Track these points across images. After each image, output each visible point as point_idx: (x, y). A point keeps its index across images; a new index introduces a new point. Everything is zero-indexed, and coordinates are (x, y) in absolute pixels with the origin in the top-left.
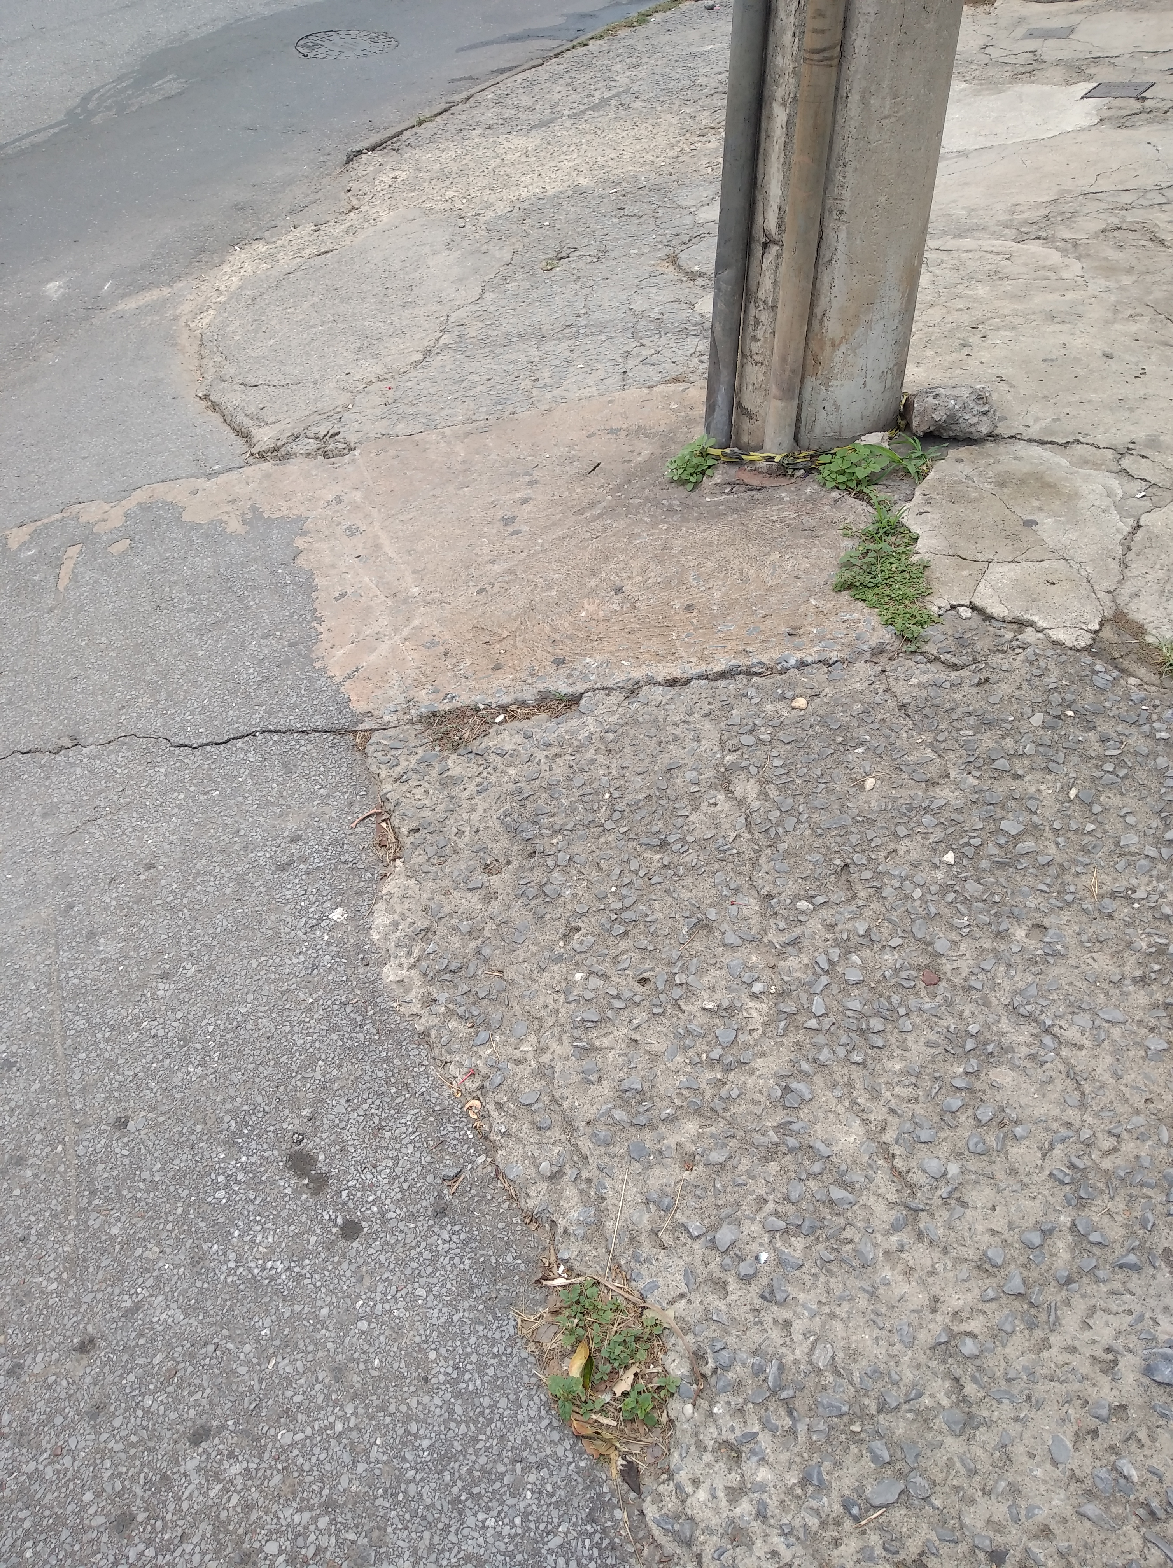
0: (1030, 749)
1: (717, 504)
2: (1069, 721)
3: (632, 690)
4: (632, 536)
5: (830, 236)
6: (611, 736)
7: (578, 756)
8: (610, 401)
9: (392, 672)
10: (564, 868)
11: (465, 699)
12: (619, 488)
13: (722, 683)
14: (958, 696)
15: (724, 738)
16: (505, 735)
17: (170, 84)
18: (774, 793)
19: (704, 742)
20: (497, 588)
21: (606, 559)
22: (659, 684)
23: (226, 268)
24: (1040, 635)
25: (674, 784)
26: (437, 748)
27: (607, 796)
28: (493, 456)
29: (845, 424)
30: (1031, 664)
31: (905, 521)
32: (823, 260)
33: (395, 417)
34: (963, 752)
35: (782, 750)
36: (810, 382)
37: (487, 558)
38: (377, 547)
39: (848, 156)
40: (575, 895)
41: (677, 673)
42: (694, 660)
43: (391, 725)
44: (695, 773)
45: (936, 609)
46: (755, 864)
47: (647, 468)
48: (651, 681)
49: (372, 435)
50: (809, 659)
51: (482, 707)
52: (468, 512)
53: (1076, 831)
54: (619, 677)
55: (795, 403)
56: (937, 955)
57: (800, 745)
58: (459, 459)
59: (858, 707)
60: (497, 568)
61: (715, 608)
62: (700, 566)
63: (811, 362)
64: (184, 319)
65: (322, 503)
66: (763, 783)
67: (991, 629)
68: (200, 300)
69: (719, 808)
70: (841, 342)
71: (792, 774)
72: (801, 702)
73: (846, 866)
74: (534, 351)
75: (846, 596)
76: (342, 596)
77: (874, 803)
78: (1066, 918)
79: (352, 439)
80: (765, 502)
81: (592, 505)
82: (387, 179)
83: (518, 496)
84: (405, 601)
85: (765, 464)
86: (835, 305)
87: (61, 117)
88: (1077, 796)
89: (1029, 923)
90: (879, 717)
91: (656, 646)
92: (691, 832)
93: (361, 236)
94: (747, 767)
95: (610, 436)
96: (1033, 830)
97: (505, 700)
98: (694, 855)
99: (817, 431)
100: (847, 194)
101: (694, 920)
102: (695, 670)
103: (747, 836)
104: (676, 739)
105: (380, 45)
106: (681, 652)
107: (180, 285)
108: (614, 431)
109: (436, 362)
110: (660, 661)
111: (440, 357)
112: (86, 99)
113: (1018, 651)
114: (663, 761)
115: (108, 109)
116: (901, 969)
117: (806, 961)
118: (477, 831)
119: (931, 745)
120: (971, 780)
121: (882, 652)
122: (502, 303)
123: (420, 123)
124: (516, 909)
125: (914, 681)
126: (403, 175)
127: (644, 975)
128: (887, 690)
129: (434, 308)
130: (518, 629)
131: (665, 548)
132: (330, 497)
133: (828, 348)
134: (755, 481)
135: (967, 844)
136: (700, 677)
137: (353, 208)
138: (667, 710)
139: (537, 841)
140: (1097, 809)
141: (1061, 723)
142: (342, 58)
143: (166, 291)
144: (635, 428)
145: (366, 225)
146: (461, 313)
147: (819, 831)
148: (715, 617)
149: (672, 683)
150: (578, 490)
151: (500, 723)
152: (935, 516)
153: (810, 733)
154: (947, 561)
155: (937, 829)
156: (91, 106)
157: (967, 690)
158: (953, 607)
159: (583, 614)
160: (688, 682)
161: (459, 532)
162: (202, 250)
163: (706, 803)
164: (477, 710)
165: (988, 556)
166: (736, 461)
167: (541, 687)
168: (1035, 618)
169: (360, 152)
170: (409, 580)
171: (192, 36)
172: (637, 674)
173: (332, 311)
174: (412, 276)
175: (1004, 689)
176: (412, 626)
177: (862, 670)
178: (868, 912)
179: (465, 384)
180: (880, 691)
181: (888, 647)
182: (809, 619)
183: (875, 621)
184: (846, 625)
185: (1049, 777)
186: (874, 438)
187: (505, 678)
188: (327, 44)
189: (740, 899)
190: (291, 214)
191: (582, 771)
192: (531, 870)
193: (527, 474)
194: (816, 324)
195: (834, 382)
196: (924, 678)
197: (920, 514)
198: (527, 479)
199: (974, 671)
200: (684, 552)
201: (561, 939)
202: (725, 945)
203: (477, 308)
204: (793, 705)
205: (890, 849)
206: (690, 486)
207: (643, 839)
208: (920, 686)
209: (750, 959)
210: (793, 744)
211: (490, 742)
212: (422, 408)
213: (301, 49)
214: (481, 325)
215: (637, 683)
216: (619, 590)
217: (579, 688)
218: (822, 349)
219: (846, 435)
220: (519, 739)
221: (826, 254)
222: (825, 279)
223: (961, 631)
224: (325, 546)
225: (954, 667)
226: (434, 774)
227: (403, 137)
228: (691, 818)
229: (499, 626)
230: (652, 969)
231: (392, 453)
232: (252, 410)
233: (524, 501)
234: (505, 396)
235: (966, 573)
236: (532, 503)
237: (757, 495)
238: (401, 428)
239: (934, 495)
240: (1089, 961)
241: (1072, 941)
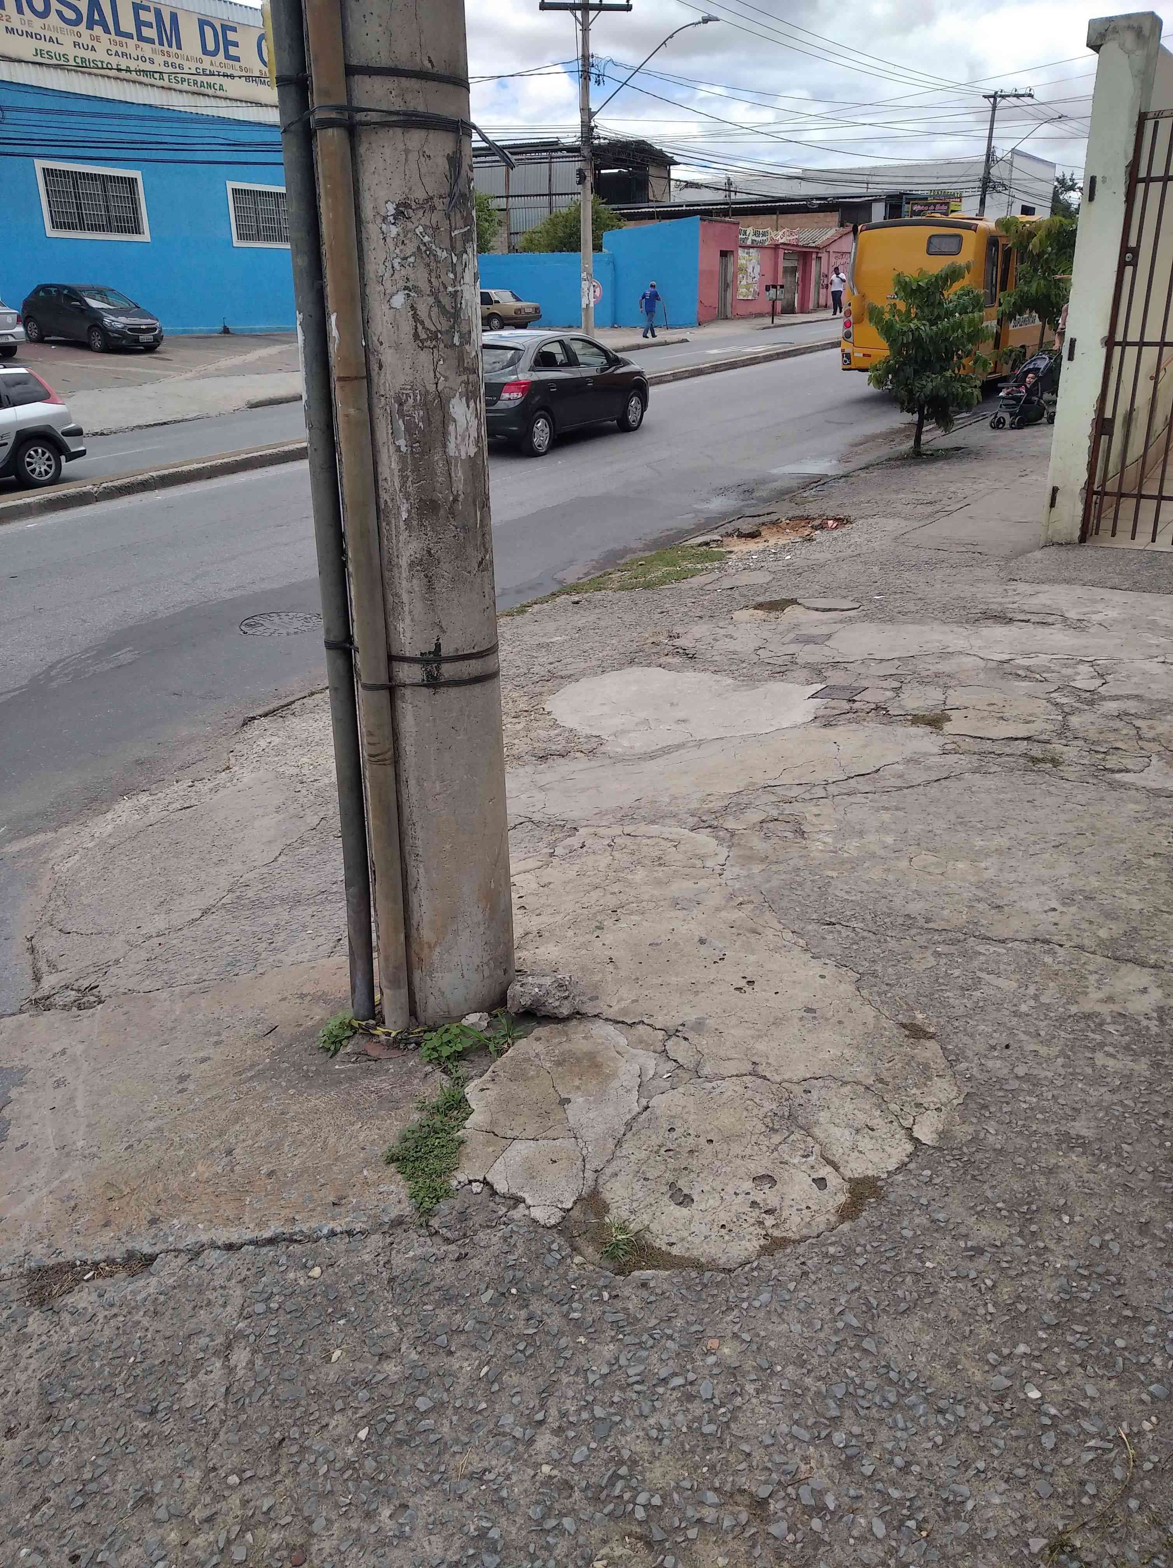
0: (470, 1325)
1: (342, 1071)
2: (511, 1299)
3: (196, 1253)
4: (266, 1099)
5: (412, 871)
6: (162, 1298)
7: (129, 1317)
8: (313, 967)
9: (27, 1223)
10: (65, 1434)
11: (72, 1254)
12: (280, 1052)
13: (264, 1250)
14: (438, 1270)
15: (246, 1305)
16: (84, 1294)
17: (125, 656)
18: (259, 1362)
19: (229, 1308)
20: (142, 1145)
21: (237, 1120)
22: (219, 1248)
23: (109, 816)
24: (527, 1212)
25: (189, 1349)
26: (28, 1303)
27: (132, 1359)
28: (200, 1016)
29: (452, 1005)
30: (505, 1241)
31: (468, 1096)
32: (411, 887)
33: (148, 973)
34: (419, 1326)
35: (283, 1318)
36: (417, 975)
37: (148, 1115)
38: (72, 1099)
39: (415, 818)
40: (61, 1464)
41: (234, 1239)
42: (252, 1226)
43: (6, 1277)
44: (208, 1339)
45: (455, 1183)
46: (216, 1435)
47: (311, 1033)
48: (214, 1246)
49: (121, 990)
50: (339, 1229)
51: (78, 1263)
52: (156, 1069)
53: (471, 1409)
54: (190, 1240)
55: (405, 991)
56: (312, 1535)
57: (300, 1314)
58: (173, 1017)
59: (358, 1278)
60: (151, 1125)
61: (290, 1175)
62: (299, 1132)
63: (415, 959)
64: (53, 862)
65: (50, 1055)
66: (254, 1352)
67: (492, 1204)
68: (75, 844)
69: (212, 1376)
70: (435, 945)
71: (280, 1345)
72: (316, 1272)
73: (284, 1439)
74: (286, 916)
75: (393, 1168)
76: (22, 1146)
77: (331, 1376)
78: (427, 1498)
79: (104, 992)
80: (374, 1073)
81: (252, 1066)
82: (263, 743)
83: (201, 1055)
84: (68, 1155)
85: (383, 1037)
86: (426, 918)
87: (24, 682)
88: (487, 1374)
89: (397, 1503)
90: (371, 1288)
91: (229, 1211)
92: (180, 1399)
93: (222, 793)
94: (248, 1336)
95: (298, 1001)
96: (438, 1408)
97: (100, 1256)
98: (171, 1425)
99: (430, 1011)
100: (419, 843)
101: (141, 1493)
102: (249, 1236)
103: (222, 1405)
104: (209, 1303)
105: (311, 624)
106: (246, 1219)
107: (65, 830)
108: (302, 996)
109: (208, 920)
110: (225, 1226)
111: (214, 916)
112: (52, 667)
113: (502, 1227)
114: (191, 1325)
115: (66, 675)
116: (278, 1549)
117: (211, 1539)
118: (17, 1393)
119: (397, 1318)
120: (414, 1356)
121: (401, 1223)
122: (286, 867)
123: (312, 694)
124: (9, 1477)
125: (411, 1254)
126: (276, 740)
127: (77, 1552)
128: (389, 1262)
129: (236, 868)
130: (139, 1186)
131: (282, 1114)
132: (59, 1049)
133: (426, 951)
134: (374, 1052)
135: (384, 1420)
136: (251, 1242)
137: (228, 768)
138: (213, 1274)
139: (58, 1405)
140: (496, 1387)
141: (503, 1300)
142: (276, 635)
143: (50, 835)
144: (320, 993)
145: (228, 784)
146: (251, 875)
147: (277, 1403)
148: (285, 1184)
149: (230, 1247)
150: (249, 1052)
151: (88, 1280)
152: (492, 1093)
153: (312, 1302)
154: (481, 1137)
155: (368, 1404)
156: (52, 673)
157: (448, 1264)
158: (470, 1182)
159: (193, 1175)
160: (242, 1246)
161: (140, 1087)
162: (95, 799)
163: (204, 1371)
164: (74, 1266)
165: (516, 1133)
166: (368, 1033)
167: (130, 1246)
168: (525, 1196)
169: (254, 718)
170: (81, 1133)
171: (160, 616)
172: (205, 1238)
173: (162, 865)
174: (237, 836)
175: (476, 1264)
176: (63, 1178)
177: (376, 1241)
178: (281, 1488)
179: (217, 944)
180: (382, 1263)
181: (408, 1219)
182: (355, 1189)
183: (404, 1193)
184: (381, 1196)
185: (474, 1354)
186: (473, 1018)
187: (107, 1235)
188: (267, 624)
189: (189, 1472)
190: (179, 769)
191: (124, 1333)
192: (40, 1435)
193: (219, 1034)
194: (414, 932)
195: (435, 974)
196: (419, 1251)
197: (482, 1090)
198: (216, 1038)
199: (459, 1246)
200: (293, 1119)
201: (30, 1511)
202: (154, 1520)
203: (265, 870)
204: (310, 1274)
205: (324, 1423)
206: (330, 1054)
207: (140, 1407)
208: (414, 1259)
209: (169, 1535)
210: (294, 1314)
211: (69, 1299)
212: (172, 966)
213: (243, 628)
214: (261, 886)
215: (203, 1246)
216: (229, 1152)
217: (156, 1250)
218: (422, 949)
219: (455, 1014)
220: (94, 1297)
221: (412, 883)
222: (414, 900)
223: (466, 1205)
224: (31, 1097)
225: (448, 1241)
226: (14, 1330)
227: (293, 706)
228: (186, 1386)
229: (126, 1183)
230: (86, 1546)
231: (125, 1009)
232: (53, 957)
233: (204, 1060)
234: (239, 958)
235: (491, 1149)
236: (209, 1062)
237: (373, 1065)
238: (147, 985)
239: (501, 1073)
240: (426, 1544)
241: (420, 1522)
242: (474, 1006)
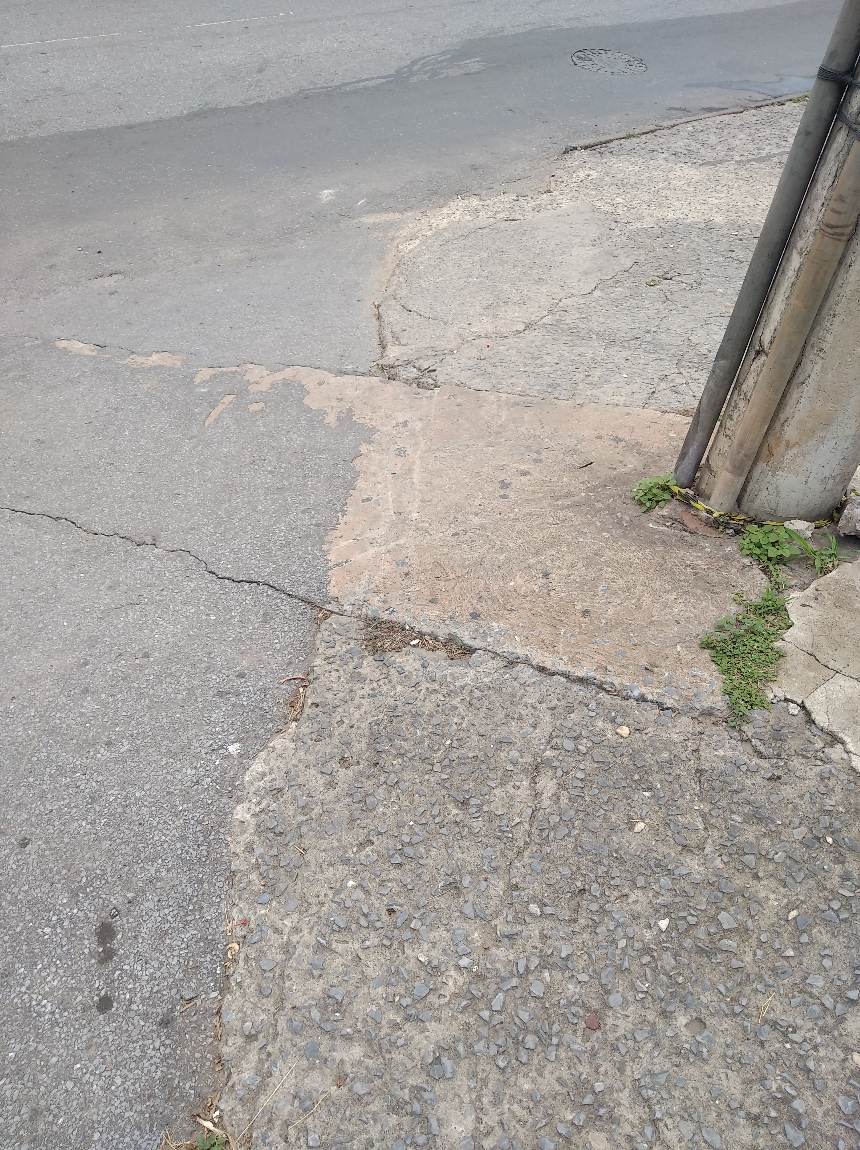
0: (780, 857)
1: (655, 532)
2: (825, 846)
3: (512, 662)
4: (580, 533)
5: (807, 366)
6: (478, 693)
7: (448, 699)
8: (628, 414)
9: (367, 573)
10: (390, 788)
11: (400, 617)
12: (593, 489)
13: (576, 687)
14: (748, 782)
15: (554, 734)
16: (411, 658)
17: (473, 65)
18: (564, 800)
19: (538, 731)
20: (467, 537)
21: (553, 545)
22: (532, 666)
23: (445, 211)
24: (845, 756)
25: (499, 756)
26: (363, 647)
27: (449, 742)
28: (522, 429)
29: (782, 506)
30: (822, 779)
31: (788, 607)
32: (796, 381)
33: (478, 371)
34: (725, 833)
35: (589, 765)
36: (761, 466)
37: (474, 510)
38: (410, 471)
39: (839, 310)
40: (385, 814)
41: (548, 664)
42: (565, 658)
43: (346, 614)
44: (518, 754)
45: (771, 696)
46: (520, 853)
47: (624, 480)
48: (527, 662)
49: (455, 381)
50: (650, 697)
51: (407, 627)
52: (482, 467)
53: (777, 951)
54: (506, 648)
55: (743, 479)
56: (607, 1005)
57: (606, 768)
58: (499, 422)
59: (665, 755)
60: (476, 521)
61: (604, 622)
62: (613, 580)
63: (765, 451)
64: (397, 241)
65: (394, 423)
66: (561, 786)
67: (808, 733)
68: (416, 229)
69: (519, 792)
70: (794, 445)
71: (586, 791)
72: (625, 731)
73: (584, 890)
74: (601, 352)
75: (707, 654)
76: (368, 500)
77: (633, 846)
78: (726, 1026)
79: (441, 378)
80: (691, 546)
81: (569, 495)
82: (582, 174)
83: (522, 467)
84: (404, 521)
85: (704, 514)
86: (797, 417)
87: (392, 72)
88: (795, 918)
89: (694, 1015)
90: (677, 771)
91: (545, 634)
92: (489, 802)
93: (543, 214)
94: (556, 768)
95: (612, 442)
96: (742, 931)
97: (426, 629)
98: (481, 824)
99: (757, 503)
100: (829, 338)
101: (451, 880)
102: (561, 667)
103: (527, 826)
104: (520, 718)
105: (633, 68)
106: (560, 648)
107: (409, 214)
108: (617, 440)
109: (531, 335)
110: (541, 648)
111: (536, 333)
112: (414, 63)
113: (819, 762)
114: (502, 732)
115: (425, 73)
116: (574, 1003)
117: (511, 958)
118: (352, 727)
119: (703, 815)
120: (718, 863)
121: (711, 714)
122: (601, 303)
123: (629, 137)
124: (341, 805)
125: (721, 753)
126: (594, 175)
127: (394, 907)
128: (696, 750)
129: (555, 290)
130: (463, 576)
131: (597, 554)
132: (401, 420)
133: (782, 447)
134: (692, 525)
135: (684, 918)
136: (563, 674)
137: (549, 191)
138: (526, 691)
139: (384, 756)
140: (805, 939)
141: (817, 845)
142: (601, 72)
143: (397, 216)
144: (634, 442)
145: (549, 207)
146: (570, 302)
147: (580, 850)
148: (599, 629)
149: (542, 670)
150: (565, 479)
151: (413, 646)
152: (815, 613)
153: (618, 761)
154: (803, 657)
155: (669, 893)
156: (415, 68)
157: (758, 780)
158: (786, 700)
159: (512, 584)
160: (553, 674)
161: (468, 480)
162: (435, 193)
163: (512, 784)
164: (403, 629)
165: (838, 666)
166: (686, 502)
167: (453, 630)
168: (847, 740)
169: (575, 148)
170: (416, 505)
171: (506, 33)
172: (521, 652)
173: (490, 269)
174: (556, 259)
175: (789, 792)
176: (398, 542)
177: (685, 723)
178: (578, 940)
179: (538, 362)
180: (690, 749)
181: (718, 713)
182: (668, 661)
183: (718, 686)
184: (693, 680)
185: (782, 890)
186: (800, 525)
187: (433, 612)
188: (595, 59)
189: (493, 879)
190: (507, 182)
191: (443, 712)
192: (368, 777)
193: (538, 452)
194: (778, 425)
195: (780, 473)
196: (730, 753)
197: (804, 605)
198: (536, 456)
199: (772, 765)
200: (608, 564)
201: (357, 845)
202: (461, 913)
203: (582, 300)
204: (618, 730)
205: (624, 892)
206: (644, 509)
207: (453, 792)
208: (723, 759)
209: (473, 933)
210: (600, 765)
211: (398, 658)
212: (499, 371)
213: (574, 59)
214: (578, 315)
215: (517, 659)
216: (546, 575)
217: (476, 644)
218: (778, 445)
219: (780, 514)
220: (418, 665)
221: (800, 377)
222: (794, 395)
223: (781, 724)
224: (377, 457)
225: (760, 755)
226: (352, 665)
227: (611, 145)
228: (495, 791)
229: (452, 568)
230: (402, 905)
231: (459, 400)
232: (397, 329)
233: (524, 473)
234: (558, 382)
235: (812, 674)
236: (528, 477)
237: (689, 538)
238: (477, 383)
239: (824, 594)
240: (723, 1076)
241: (718, 1050)
242: (802, 512)
